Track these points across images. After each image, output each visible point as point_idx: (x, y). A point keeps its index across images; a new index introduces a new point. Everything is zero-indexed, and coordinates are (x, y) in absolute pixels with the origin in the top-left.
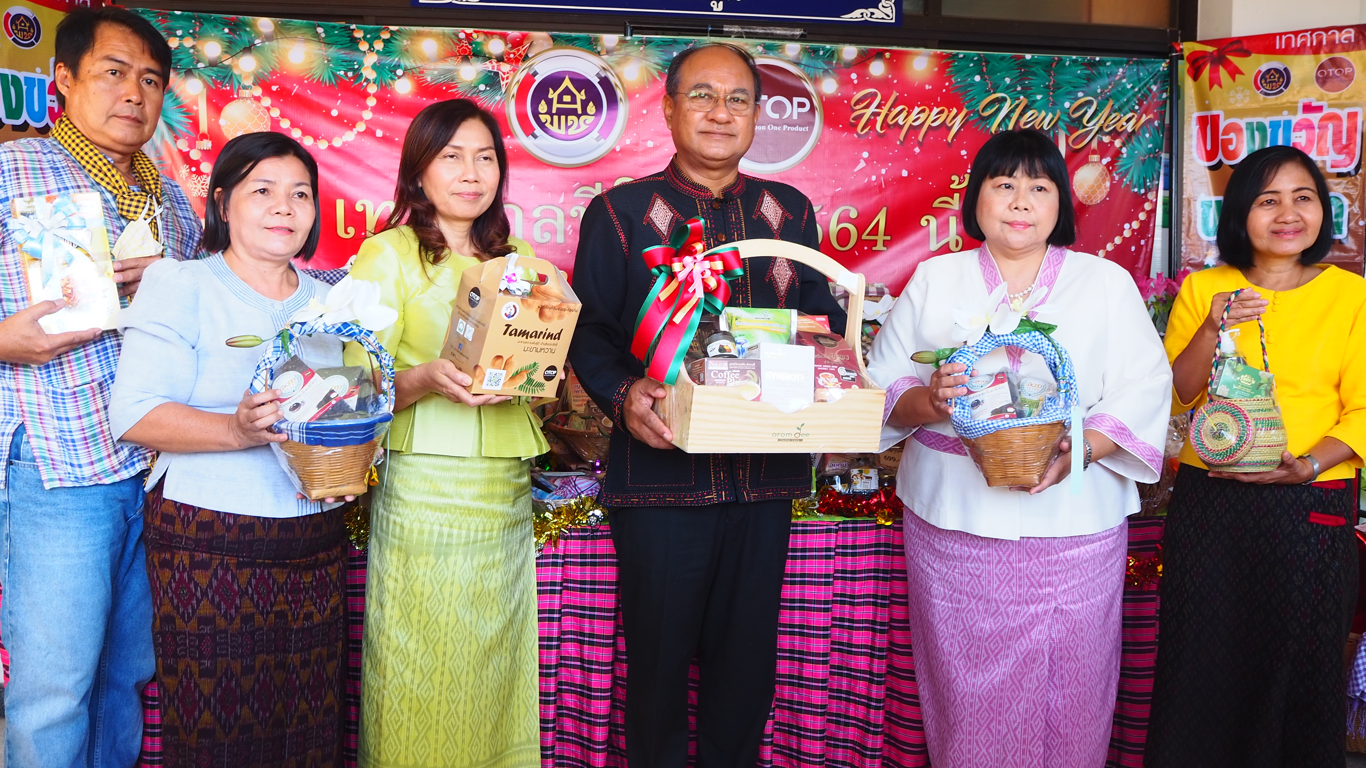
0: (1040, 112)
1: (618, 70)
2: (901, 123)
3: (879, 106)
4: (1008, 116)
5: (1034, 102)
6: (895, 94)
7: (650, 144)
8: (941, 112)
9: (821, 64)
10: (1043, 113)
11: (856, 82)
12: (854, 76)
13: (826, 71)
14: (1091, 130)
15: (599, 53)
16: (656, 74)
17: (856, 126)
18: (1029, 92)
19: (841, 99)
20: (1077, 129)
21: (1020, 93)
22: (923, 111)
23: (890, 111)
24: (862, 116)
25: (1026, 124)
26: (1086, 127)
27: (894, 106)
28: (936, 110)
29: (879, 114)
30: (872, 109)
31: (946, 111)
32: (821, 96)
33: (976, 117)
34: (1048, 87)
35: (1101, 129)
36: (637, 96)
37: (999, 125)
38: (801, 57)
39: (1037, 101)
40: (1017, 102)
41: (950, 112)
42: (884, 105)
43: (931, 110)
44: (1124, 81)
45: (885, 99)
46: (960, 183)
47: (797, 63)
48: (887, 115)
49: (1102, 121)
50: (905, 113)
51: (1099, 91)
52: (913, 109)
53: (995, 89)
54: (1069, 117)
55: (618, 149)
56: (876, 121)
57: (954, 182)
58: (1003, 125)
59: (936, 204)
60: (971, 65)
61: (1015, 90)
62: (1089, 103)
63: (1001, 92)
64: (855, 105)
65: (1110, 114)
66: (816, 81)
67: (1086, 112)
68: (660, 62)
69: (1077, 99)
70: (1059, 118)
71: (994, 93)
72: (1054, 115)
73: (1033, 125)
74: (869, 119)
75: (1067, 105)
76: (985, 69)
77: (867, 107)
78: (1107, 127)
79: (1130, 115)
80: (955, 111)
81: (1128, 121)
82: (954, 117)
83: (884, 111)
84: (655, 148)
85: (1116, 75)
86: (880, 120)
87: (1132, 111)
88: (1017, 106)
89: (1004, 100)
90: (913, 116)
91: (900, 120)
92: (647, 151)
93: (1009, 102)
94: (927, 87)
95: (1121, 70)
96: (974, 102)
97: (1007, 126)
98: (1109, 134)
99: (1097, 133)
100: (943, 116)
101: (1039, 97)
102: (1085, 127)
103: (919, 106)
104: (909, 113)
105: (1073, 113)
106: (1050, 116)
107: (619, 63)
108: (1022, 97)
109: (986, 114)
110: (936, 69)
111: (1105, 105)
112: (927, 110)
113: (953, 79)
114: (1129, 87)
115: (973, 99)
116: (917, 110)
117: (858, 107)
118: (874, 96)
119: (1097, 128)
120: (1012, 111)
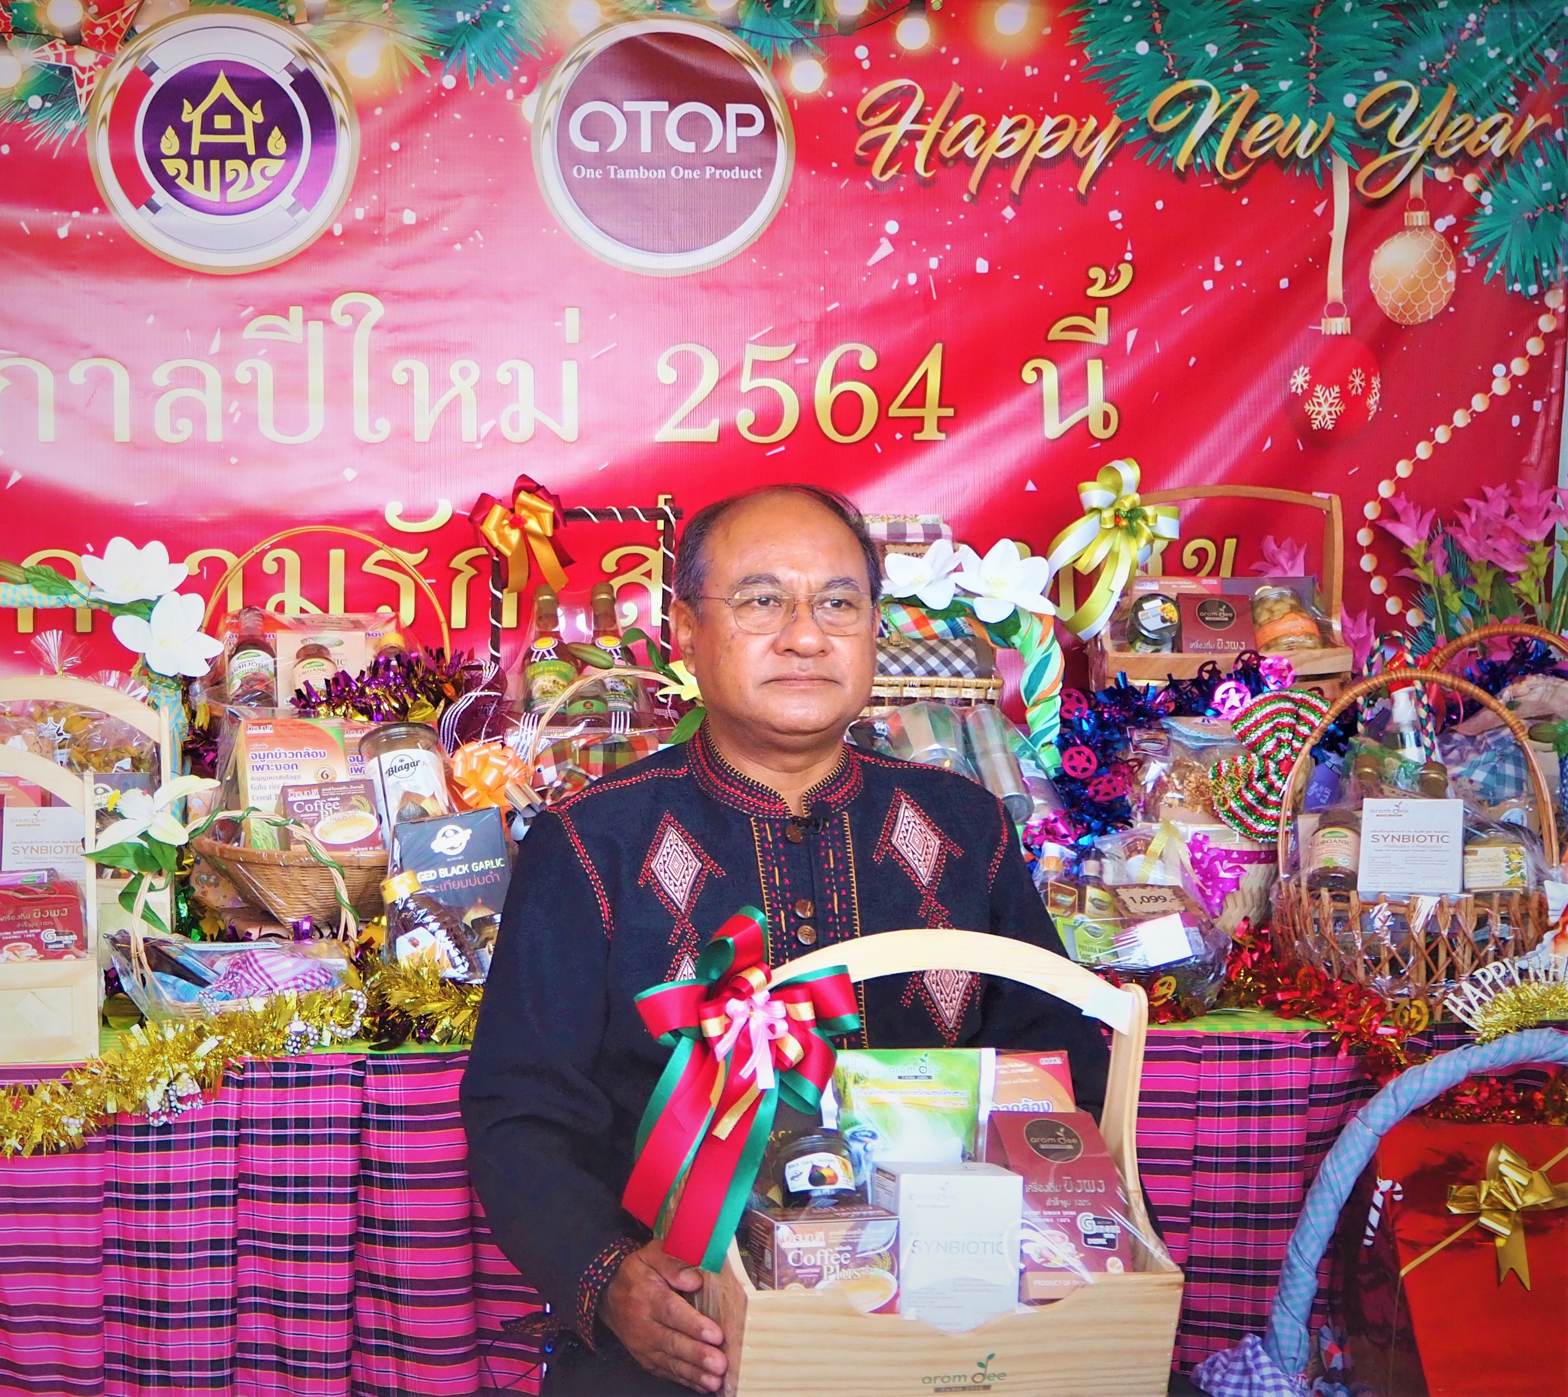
0: (1287, 118)
1: (335, 54)
2: (971, 153)
3: (919, 119)
4: (1214, 131)
5: (1274, 96)
6: (956, 90)
7: (409, 217)
8: (1062, 126)
9: (786, 28)
10: (1296, 122)
11: (866, 65)
12: (861, 52)
13: (798, 43)
14: (1408, 156)
15: (291, 18)
16: (419, 64)
17: (868, 163)
18: (1262, 74)
19: (833, 105)
20: (1377, 155)
21: (1240, 77)
22: (1020, 125)
23: (945, 127)
24: (882, 140)
25: (1255, 147)
26: (1395, 149)
27: (954, 115)
28: (1049, 123)
29: (920, 135)
30: (905, 123)
31: (1073, 123)
32: (788, 99)
33: (1143, 134)
34: (1304, 62)
35: (1430, 151)
36: (378, 111)
37: (1195, 152)
38: (741, 15)
39: (1278, 94)
40: (1235, 98)
41: (1081, 125)
42: (933, 114)
43: (1038, 124)
44: (1481, 41)
45: (933, 101)
46: (1108, 285)
47: (733, 27)
48: (938, 138)
49: (1432, 135)
50: (978, 133)
51: (1423, 66)
52: (998, 122)
53: (1184, 72)
54: (1356, 127)
55: (338, 230)
56: (916, 151)
57: (1094, 282)
58: (1204, 151)
59: (1056, 333)
60: (1128, 18)
61: (1231, 71)
62: (1401, 95)
63: (1195, 77)
64: (866, 117)
65: (1450, 118)
66: (777, 66)
67: (1394, 115)
68: (428, 35)
69: (1371, 86)
70: (1332, 131)
71: (1181, 79)
72: (1321, 123)
73: (1273, 149)
74: (898, 148)
75: (1350, 100)
76: (1158, 27)
77: (894, 119)
78: (1446, 146)
79: (1497, 117)
80: (1092, 123)
81: (1492, 132)
82: (1092, 137)
83: (932, 129)
84: (421, 225)
85: (1461, 31)
86: (923, 147)
87: (1501, 110)
88: (1236, 105)
89: (1204, 94)
90: (998, 137)
91: (969, 146)
92: (403, 233)
93: (1215, 97)
94: (1029, 71)
95: (1473, 17)
96: (1135, 101)
97: (1212, 153)
98: (1450, 161)
99: (1422, 160)
100: (1067, 136)
101: (1284, 85)
102: (1392, 149)
103: (1010, 116)
104: (988, 132)
105: (1364, 119)
106: (1311, 127)
107: (336, 41)
108: (1245, 87)
109: (1163, 127)
110: (1048, 31)
111: (1438, 99)
112: (1030, 124)
113: (1086, 52)
114: (1492, 54)
115: (1133, 94)
116: (1006, 123)
117: (872, 121)
118: (906, 96)
119: (1420, 150)
120: (1223, 119)
